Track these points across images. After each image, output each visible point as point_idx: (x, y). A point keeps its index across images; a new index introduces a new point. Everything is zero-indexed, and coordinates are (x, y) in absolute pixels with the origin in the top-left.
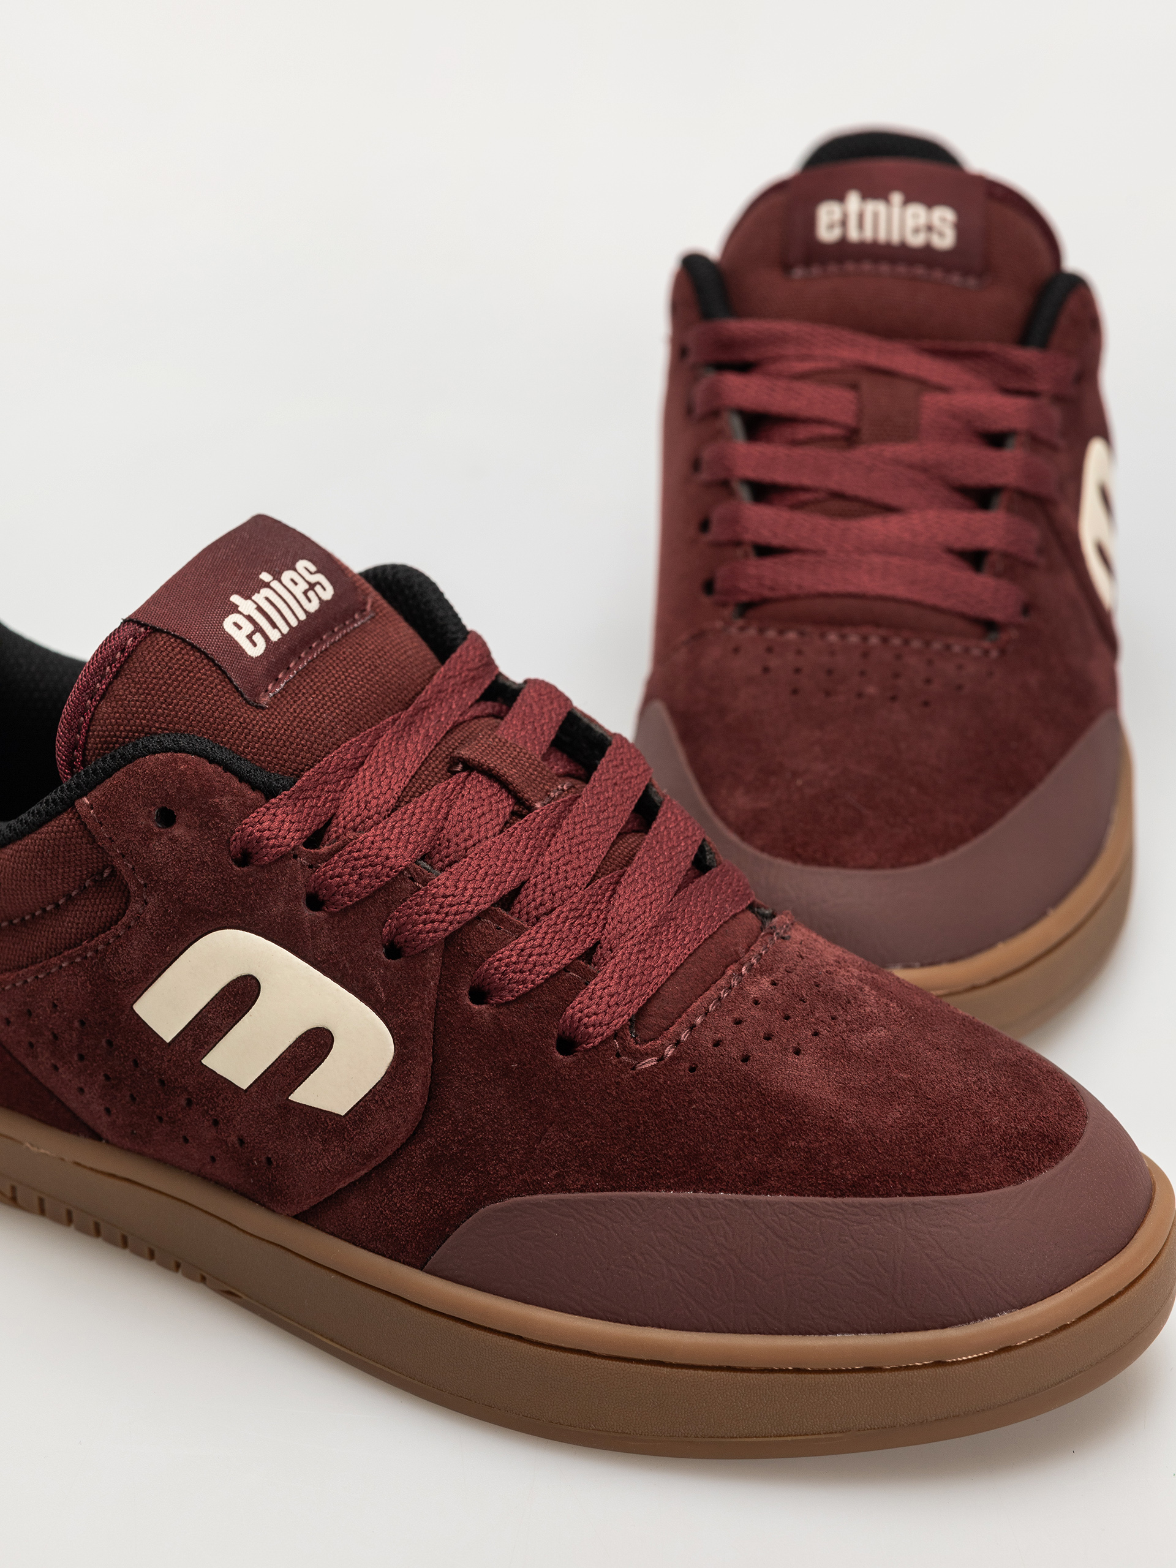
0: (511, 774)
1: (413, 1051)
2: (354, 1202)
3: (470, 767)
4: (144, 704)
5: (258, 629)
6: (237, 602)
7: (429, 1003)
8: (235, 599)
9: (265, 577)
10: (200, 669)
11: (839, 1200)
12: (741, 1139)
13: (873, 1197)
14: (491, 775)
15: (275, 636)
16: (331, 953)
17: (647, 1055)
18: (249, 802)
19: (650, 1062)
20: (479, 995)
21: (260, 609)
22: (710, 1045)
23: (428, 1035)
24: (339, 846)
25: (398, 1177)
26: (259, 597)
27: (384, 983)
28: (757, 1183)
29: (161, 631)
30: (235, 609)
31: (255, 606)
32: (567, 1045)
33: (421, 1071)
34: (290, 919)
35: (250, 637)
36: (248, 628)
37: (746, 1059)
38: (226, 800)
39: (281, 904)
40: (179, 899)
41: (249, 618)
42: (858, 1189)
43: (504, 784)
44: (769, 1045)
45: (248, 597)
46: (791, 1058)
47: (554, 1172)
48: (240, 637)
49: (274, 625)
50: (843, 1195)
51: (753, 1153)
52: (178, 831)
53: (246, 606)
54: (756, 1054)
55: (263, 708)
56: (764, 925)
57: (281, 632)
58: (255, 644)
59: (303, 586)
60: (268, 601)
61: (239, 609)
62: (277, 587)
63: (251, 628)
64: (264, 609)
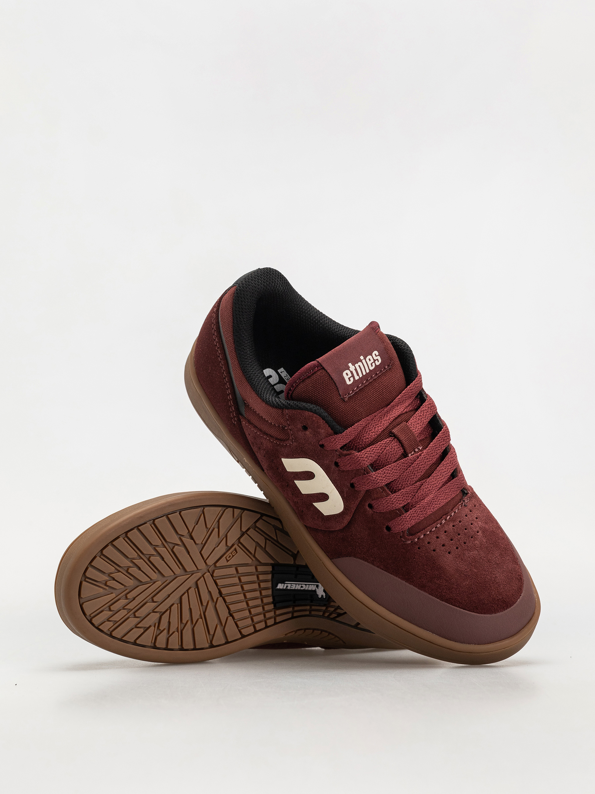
0: (406, 443)
1: (348, 513)
2: (320, 534)
3: (395, 436)
4: (312, 390)
5: (353, 376)
6: (350, 366)
7: (356, 504)
8: (350, 365)
10: (331, 386)
11: (441, 602)
12: (423, 574)
13: (450, 604)
14: (400, 441)
15: (357, 378)
16: (336, 479)
17: (409, 540)
18: (329, 433)
19: (409, 542)
20: (370, 506)
21: (356, 370)
22: (426, 543)
23: (353, 511)
24: (348, 453)
25: (333, 537)
26: (357, 365)
27: (347, 493)
28: (422, 587)
29: (325, 370)
30: (348, 368)
31: (355, 368)
32: (388, 529)
33: (348, 518)
34: (328, 466)
35: (349, 378)
36: (350, 375)
37: (434, 550)
38: (323, 431)
39: (328, 461)
40: (301, 447)
41: (352, 372)
42: (447, 601)
43: (402, 446)
44: (443, 548)
45: (353, 365)
46: (447, 553)
47: (372, 559)
48: (346, 378)
49: (358, 374)
50: (443, 601)
51: (424, 579)
52: (308, 433)
53: (352, 368)
54: (437, 550)
55: (345, 401)
56: (462, 498)
57: (359, 377)
58: (350, 380)
59: (372, 361)
60: (359, 366)
61: (350, 368)
62: (364, 361)
63: (351, 375)
64: (357, 369)
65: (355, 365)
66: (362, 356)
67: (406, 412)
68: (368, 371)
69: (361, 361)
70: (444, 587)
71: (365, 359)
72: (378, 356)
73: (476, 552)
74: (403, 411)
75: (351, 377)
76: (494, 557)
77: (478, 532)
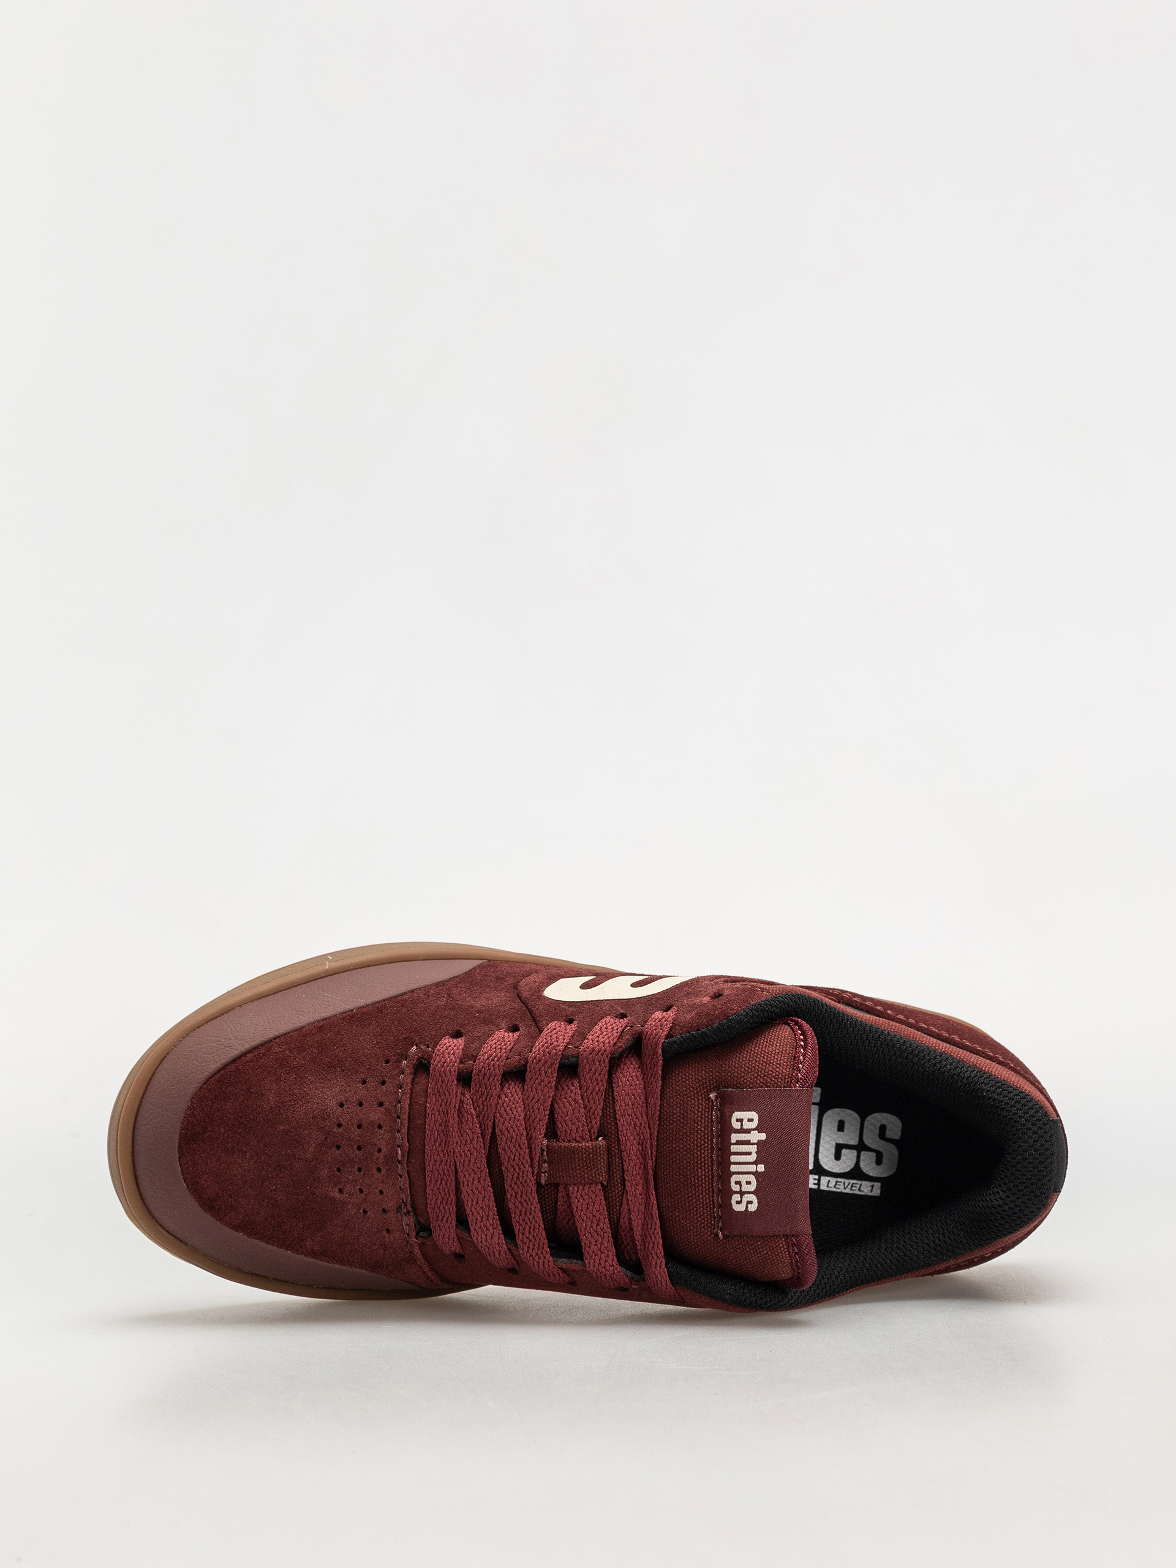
5: (742, 1131)
6: (760, 1134)
8: (763, 1136)
9: (761, 1168)
15: (734, 1138)
21: (748, 1143)
26: (753, 1149)
30: (759, 1129)
31: (751, 1142)
35: (742, 1121)
36: (747, 1125)
41: (748, 1131)
45: (759, 1143)
48: (745, 1115)
49: (739, 1143)
53: (756, 1137)
56: (416, 1215)
57: (734, 1144)
58: (738, 1120)
59: (745, 1188)
60: (749, 1154)
61: (757, 1131)
62: (752, 1168)
63: (745, 1127)
64: (748, 1146)
65: (756, 1146)
66: (763, 1170)
67: (621, 1205)
68: (733, 1168)
69: (756, 1163)
70: (293, 1055)
71: (756, 1174)
72: (747, 1207)
73: (308, 1156)
74: (628, 1200)
75: (742, 1125)
76: (279, 1184)
77: (341, 1191)
